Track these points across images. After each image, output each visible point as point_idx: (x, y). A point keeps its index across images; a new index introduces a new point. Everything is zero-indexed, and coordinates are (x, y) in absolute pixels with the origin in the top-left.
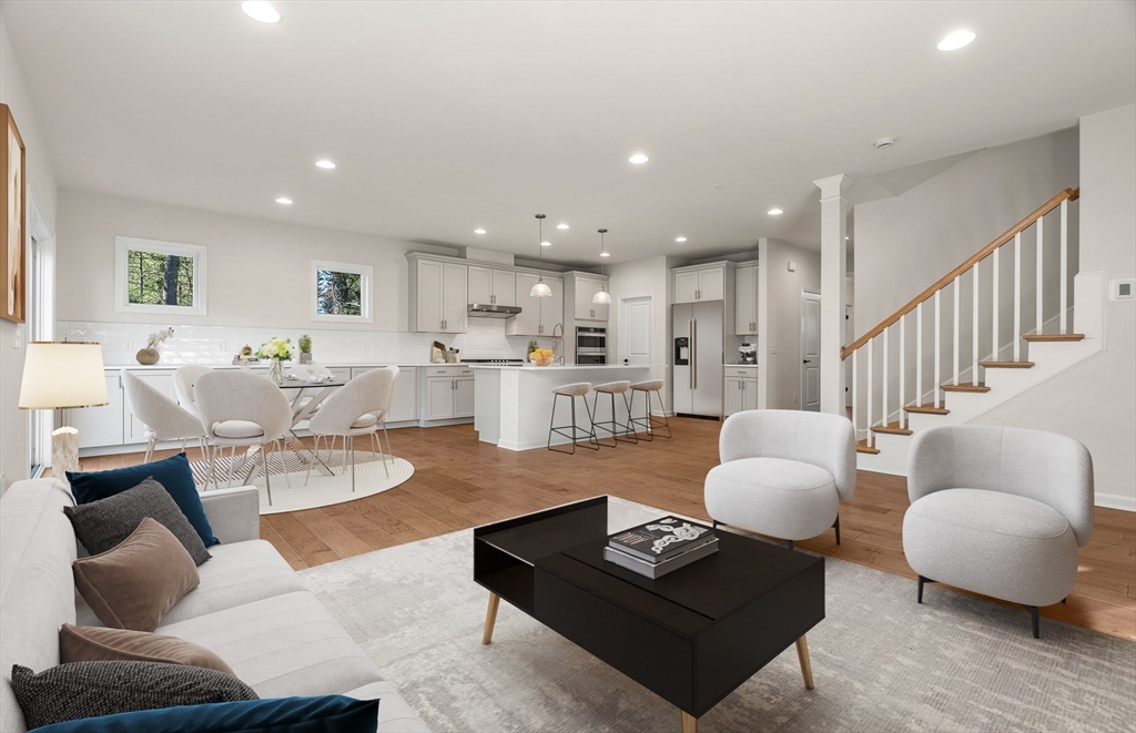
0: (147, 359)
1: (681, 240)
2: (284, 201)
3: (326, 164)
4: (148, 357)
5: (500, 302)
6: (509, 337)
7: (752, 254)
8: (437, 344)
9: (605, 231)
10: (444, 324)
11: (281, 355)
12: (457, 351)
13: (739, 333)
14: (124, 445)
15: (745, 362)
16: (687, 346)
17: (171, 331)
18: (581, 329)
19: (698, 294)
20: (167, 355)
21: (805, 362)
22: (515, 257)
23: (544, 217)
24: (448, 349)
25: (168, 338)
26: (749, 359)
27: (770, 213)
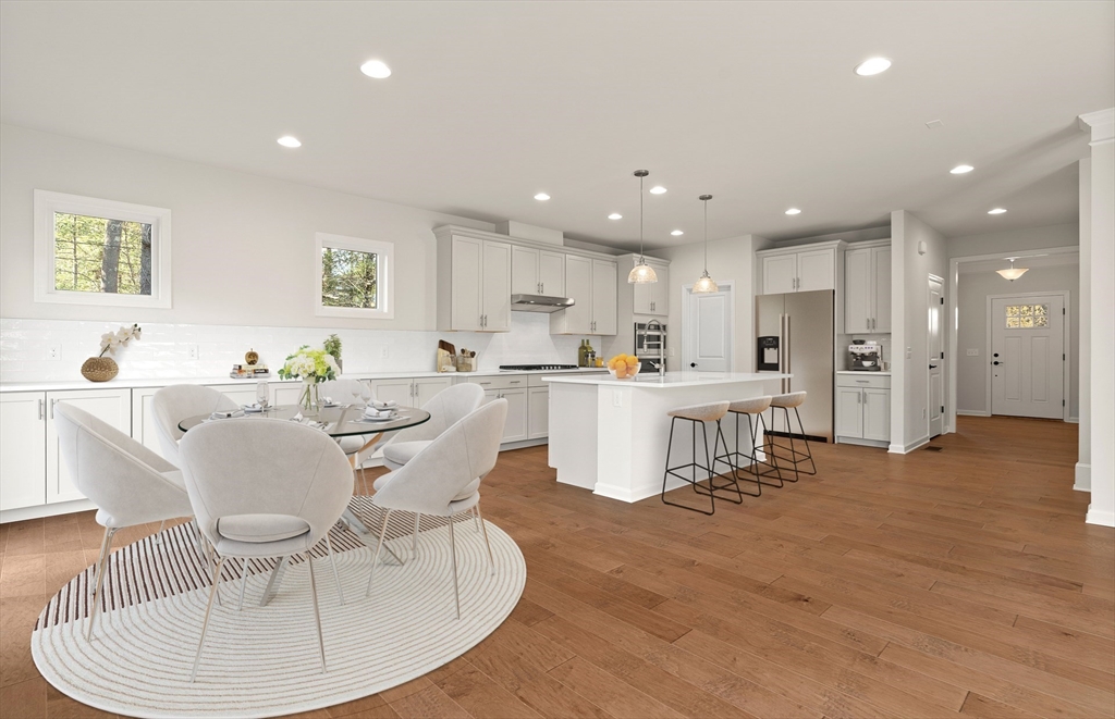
0: (97, 373)
1: (793, 212)
2: (289, 142)
3: (376, 69)
4: (99, 369)
5: (548, 293)
6: (554, 336)
7: (879, 231)
8: (444, 345)
9: (710, 197)
10: (483, 320)
11: (319, 373)
12: (473, 354)
13: (850, 331)
14: (46, 505)
15: (861, 368)
16: (776, 346)
17: (136, 330)
18: (642, 326)
19: (797, 282)
20: (132, 367)
21: (931, 367)
22: (566, 236)
23: (646, 174)
24: (458, 351)
25: (134, 343)
26: (867, 364)
27: (952, 172)
